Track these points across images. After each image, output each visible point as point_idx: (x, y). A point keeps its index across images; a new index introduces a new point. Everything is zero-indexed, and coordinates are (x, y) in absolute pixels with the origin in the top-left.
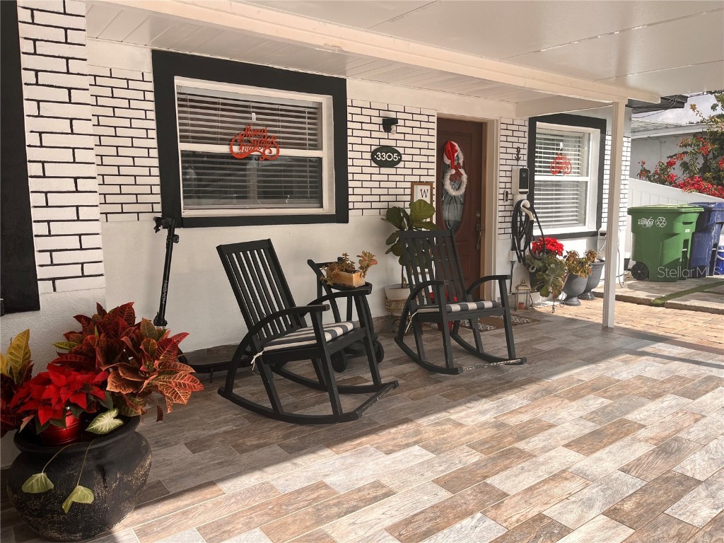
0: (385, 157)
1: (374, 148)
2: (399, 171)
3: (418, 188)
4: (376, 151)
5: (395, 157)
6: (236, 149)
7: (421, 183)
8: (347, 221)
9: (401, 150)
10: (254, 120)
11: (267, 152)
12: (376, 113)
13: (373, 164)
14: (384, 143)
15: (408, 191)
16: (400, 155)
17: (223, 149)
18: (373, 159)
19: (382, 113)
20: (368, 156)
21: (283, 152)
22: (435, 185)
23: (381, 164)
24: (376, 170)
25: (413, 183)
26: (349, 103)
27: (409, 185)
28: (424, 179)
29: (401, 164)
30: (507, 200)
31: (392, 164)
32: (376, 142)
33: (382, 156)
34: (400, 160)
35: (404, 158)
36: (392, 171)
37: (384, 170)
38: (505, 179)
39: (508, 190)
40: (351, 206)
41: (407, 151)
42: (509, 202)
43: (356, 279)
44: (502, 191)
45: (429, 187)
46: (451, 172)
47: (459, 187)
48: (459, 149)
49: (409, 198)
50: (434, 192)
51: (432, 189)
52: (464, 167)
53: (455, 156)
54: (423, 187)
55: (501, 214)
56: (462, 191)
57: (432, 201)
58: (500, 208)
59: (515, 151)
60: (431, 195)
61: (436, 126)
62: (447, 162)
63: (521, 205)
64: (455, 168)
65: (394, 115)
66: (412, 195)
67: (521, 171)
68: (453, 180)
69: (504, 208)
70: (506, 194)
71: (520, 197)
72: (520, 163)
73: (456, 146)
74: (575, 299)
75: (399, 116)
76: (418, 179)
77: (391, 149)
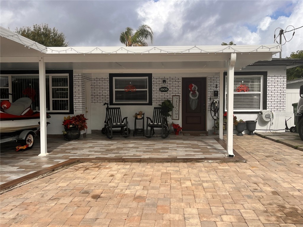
0: (163, 89)
1: (160, 88)
2: (168, 93)
4: (161, 88)
6: (126, 90)
7: (175, 96)
8: (152, 105)
9: (169, 88)
10: (130, 83)
11: (133, 90)
12: (161, 79)
13: (160, 91)
14: (163, 86)
15: (172, 98)
16: (168, 89)
17: (124, 90)
18: (160, 90)
19: (163, 79)
20: (159, 89)
21: (137, 90)
22: (181, 96)
23: (162, 91)
24: (161, 93)
25: (173, 96)
26: (153, 78)
27: (172, 96)
28: (176, 95)
29: (169, 91)
31: (166, 91)
32: (161, 86)
34: (168, 90)
35: (169, 89)
36: (166, 93)
37: (163, 93)
38: (211, 94)
39: (211, 97)
40: (153, 101)
41: (171, 88)
42: (212, 101)
43: (139, 117)
44: (209, 97)
45: (178, 97)
46: (191, 92)
47: (196, 96)
48: (195, 86)
49: (172, 100)
50: (181, 98)
51: (179, 97)
52: (198, 91)
53: (193, 88)
54: (176, 97)
55: (209, 104)
56: (197, 98)
57: (179, 100)
58: (208, 103)
59: (215, 85)
60: (179, 99)
61: (181, 81)
62: (190, 90)
63: (214, 102)
64: (192, 91)
65: (166, 79)
66: (172, 99)
67: (215, 91)
68: (194, 94)
69: (210, 103)
70: (210, 98)
71: (215, 99)
72: (217, 89)
73: (193, 85)
74: (240, 133)
75: (168, 79)
76: (174, 95)
77: (165, 88)
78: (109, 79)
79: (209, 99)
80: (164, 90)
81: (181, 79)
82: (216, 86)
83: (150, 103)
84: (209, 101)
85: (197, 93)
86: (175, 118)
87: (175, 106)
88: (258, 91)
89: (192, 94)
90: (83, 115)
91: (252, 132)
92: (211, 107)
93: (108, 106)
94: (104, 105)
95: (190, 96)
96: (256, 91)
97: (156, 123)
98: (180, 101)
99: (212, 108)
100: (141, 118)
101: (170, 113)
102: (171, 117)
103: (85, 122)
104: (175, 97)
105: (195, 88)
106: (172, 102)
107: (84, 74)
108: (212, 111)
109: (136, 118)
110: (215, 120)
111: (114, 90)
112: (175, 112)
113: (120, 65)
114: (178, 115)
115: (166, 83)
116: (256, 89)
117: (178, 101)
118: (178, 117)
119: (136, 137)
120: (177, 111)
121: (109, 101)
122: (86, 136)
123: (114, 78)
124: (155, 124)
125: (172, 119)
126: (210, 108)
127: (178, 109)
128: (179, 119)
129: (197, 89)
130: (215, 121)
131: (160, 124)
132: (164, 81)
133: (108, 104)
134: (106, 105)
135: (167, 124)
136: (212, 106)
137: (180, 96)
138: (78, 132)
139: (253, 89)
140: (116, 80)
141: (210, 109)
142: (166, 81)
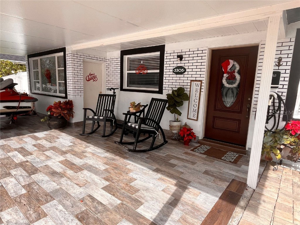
0: (178, 70)
1: (174, 67)
2: (185, 76)
5: (182, 70)
8: (162, 93)
9: (186, 67)
10: (142, 63)
11: (144, 72)
13: (174, 74)
14: (179, 65)
16: (185, 69)
19: (179, 54)
20: (172, 71)
22: (205, 82)
24: (175, 76)
25: (191, 81)
26: (165, 52)
27: (190, 81)
28: (197, 79)
29: (186, 73)
31: (181, 73)
32: (176, 65)
33: (176, 70)
34: (185, 71)
35: (187, 70)
36: (182, 76)
37: (178, 76)
40: (164, 88)
41: (190, 67)
45: (200, 83)
46: (226, 75)
47: (235, 83)
48: (235, 63)
49: (189, 87)
50: (204, 85)
51: (201, 83)
52: (239, 72)
53: (229, 67)
54: (197, 83)
56: (235, 85)
57: (201, 89)
59: (277, 60)
60: (201, 86)
61: (208, 54)
62: (223, 70)
64: (228, 73)
65: (184, 53)
66: (191, 86)
72: (281, 67)
73: (232, 62)
75: (187, 53)
76: (194, 79)
77: (181, 67)
80: (180, 71)
82: (280, 62)
85: (238, 77)
86: (192, 118)
87: (193, 98)
89: (228, 79)
95: (224, 81)
104: (195, 82)
105: (234, 67)
111: (126, 72)
112: (193, 107)
114: (196, 114)
115: (183, 59)
117: (199, 91)
118: (196, 116)
120: (195, 106)
123: (126, 57)
125: (188, 118)
127: (197, 104)
128: (197, 120)
129: (238, 67)
132: (180, 57)
137: (203, 82)
142: (184, 56)
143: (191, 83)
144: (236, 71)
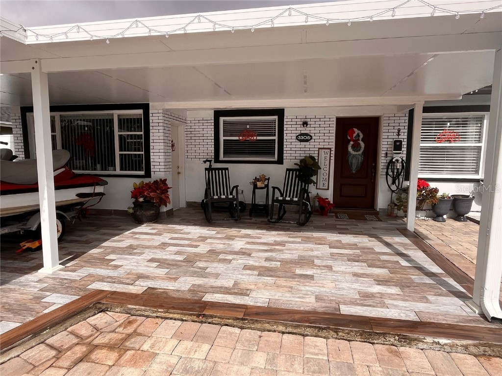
0: (303, 138)
1: (297, 134)
2: (311, 143)
3: (322, 151)
4: (298, 135)
5: (308, 138)
6: (241, 138)
7: (324, 148)
8: (283, 164)
9: (312, 135)
10: (248, 127)
11: (252, 138)
12: (299, 120)
13: (297, 141)
14: (302, 132)
16: (311, 136)
17: (237, 138)
18: (297, 139)
19: (302, 120)
20: (295, 138)
21: (259, 138)
22: (333, 149)
23: (301, 141)
24: (299, 143)
25: (319, 148)
26: (285, 117)
27: (317, 149)
28: (326, 147)
29: (312, 140)
30: (386, 157)
31: (307, 141)
32: (299, 132)
33: (301, 138)
35: (313, 138)
36: (308, 143)
37: (302, 143)
38: (387, 146)
39: (388, 152)
40: (284, 158)
41: (316, 135)
42: (389, 159)
43: (259, 184)
44: (384, 152)
45: (329, 150)
46: (352, 143)
47: (359, 150)
48: (359, 131)
49: (317, 155)
50: (333, 152)
51: (331, 151)
52: (363, 140)
53: (355, 135)
54: (326, 150)
55: (382, 164)
56: (360, 152)
57: (330, 157)
58: (382, 161)
59: (396, 131)
60: (330, 154)
61: (335, 123)
62: (349, 138)
63: (394, 160)
64: (353, 141)
65: (309, 120)
66: (318, 154)
67: (395, 142)
68: (356, 147)
69: (385, 161)
70: (386, 154)
71: (395, 155)
72: (400, 137)
73: (355, 130)
74: (441, 218)
75: (312, 120)
76: (322, 147)
77: (307, 135)
78: (213, 121)
79: (383, 155)
80: (304, 138)
81: (335, 120)
82: (399, 133)
83: (280, 161)
84: (383, 158)
85: (362, 144)
86: (321, 187)
87: (322, 167)
88: (475, 141)
89: (353, 147)
90: (165, 180)
91: (463, 216)
92: (388, 169)
93: (210, 165)
94: (205, 163)
95: (350, 149)
96: (471, 141)
97: (289, 197)
98: (332, 158)
99: (390, 171)
100: (263, 186)
101: (314, 178)
102: (315, 185)
103: (168, 192)
104: (323, 150)
105: (358, 135)
106: (318, 159)
107: (167, 110)
108: (389, 175)
109: (255, 187)
110: (393, 191)
111: (222, 138)
112: (322, 176)
113: (228, 93)
114: (327, 183)
115: (309, 126)
116: (472, 138)
117: (328, 158)
118: (327, 185)
119: (254, 220)
120: (325, 174)
121: (213, 157)
122: (173, 214)
123: (222, 119)
124: (288, 199)
125: (317, 189)
126: (386, 170)
127: (327, 172)
128: (328, 189)
129: (361, 136)
130: (394, 194)
131: (295, 199)
132: (305, 124)
133: (210, 161)
134: (208, 163)
135: (308, 199)
136: (390, 167)
138: (153, 210)
139: (466, 138)
140: (225, 122)
141: (385, 173)
142: (309, 123)
143: (319, 151)
144: (360, 139)
